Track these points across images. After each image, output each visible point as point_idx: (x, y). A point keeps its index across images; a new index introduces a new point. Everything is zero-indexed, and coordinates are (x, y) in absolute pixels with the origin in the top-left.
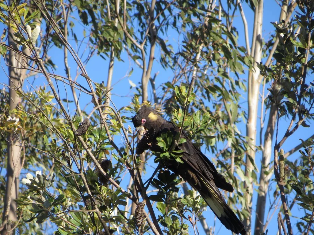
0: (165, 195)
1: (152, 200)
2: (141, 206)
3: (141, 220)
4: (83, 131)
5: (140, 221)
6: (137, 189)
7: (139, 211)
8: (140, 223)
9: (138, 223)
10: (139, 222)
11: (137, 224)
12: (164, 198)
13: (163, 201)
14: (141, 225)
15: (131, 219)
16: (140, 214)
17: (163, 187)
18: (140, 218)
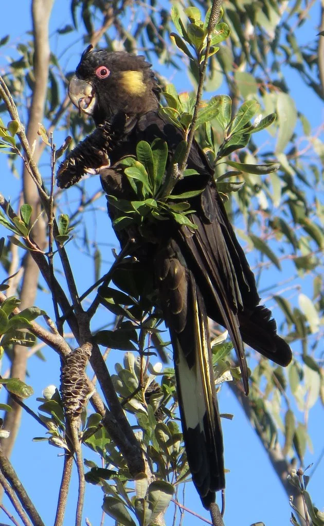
0: (138, 331)
1: (104, 344)
2: (78, 358)
3: (79, 397)
5: (76, 400)
6: (61, 314)
7: (73, 373)
8: (77, 407)
9: (72, 407)
10: (73, 403)
11: (67, 410)
12: (136, 341)
13: (132, 348)
14: (80, 412)
15: (50, 396)
16: (75, 380)
17: (130, 307)
18: (76, 393)
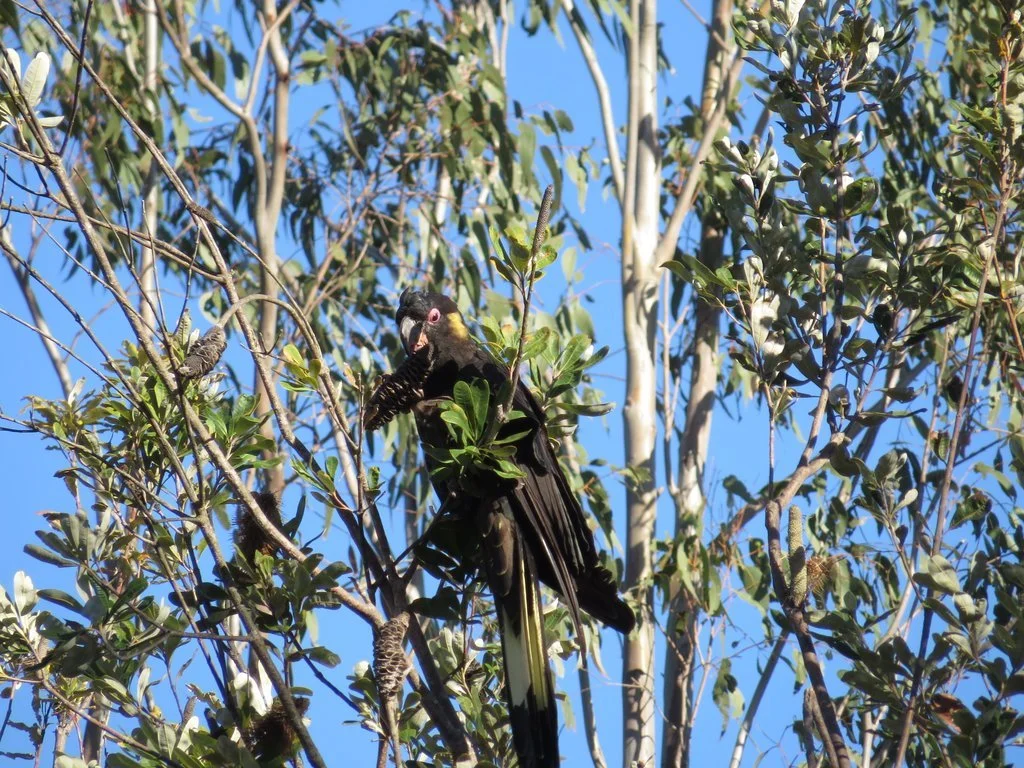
0: (460, 598)
1: (422, 613)
2: (393, 629)
3: (395, 674)
4: (203, 364)
5: (391, 677)
6: (373, 581)
7: (388, 647)
8: (393, 685)
9: (387, 685)
10: (388, 681)
11: (382, 689)
12: (458, 610)
14: (397, 691)
15: (362, 674)
16: (390, 654)
17: (451, 569)
18: (392, 669)
